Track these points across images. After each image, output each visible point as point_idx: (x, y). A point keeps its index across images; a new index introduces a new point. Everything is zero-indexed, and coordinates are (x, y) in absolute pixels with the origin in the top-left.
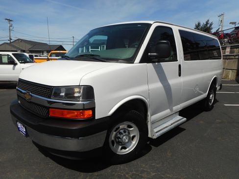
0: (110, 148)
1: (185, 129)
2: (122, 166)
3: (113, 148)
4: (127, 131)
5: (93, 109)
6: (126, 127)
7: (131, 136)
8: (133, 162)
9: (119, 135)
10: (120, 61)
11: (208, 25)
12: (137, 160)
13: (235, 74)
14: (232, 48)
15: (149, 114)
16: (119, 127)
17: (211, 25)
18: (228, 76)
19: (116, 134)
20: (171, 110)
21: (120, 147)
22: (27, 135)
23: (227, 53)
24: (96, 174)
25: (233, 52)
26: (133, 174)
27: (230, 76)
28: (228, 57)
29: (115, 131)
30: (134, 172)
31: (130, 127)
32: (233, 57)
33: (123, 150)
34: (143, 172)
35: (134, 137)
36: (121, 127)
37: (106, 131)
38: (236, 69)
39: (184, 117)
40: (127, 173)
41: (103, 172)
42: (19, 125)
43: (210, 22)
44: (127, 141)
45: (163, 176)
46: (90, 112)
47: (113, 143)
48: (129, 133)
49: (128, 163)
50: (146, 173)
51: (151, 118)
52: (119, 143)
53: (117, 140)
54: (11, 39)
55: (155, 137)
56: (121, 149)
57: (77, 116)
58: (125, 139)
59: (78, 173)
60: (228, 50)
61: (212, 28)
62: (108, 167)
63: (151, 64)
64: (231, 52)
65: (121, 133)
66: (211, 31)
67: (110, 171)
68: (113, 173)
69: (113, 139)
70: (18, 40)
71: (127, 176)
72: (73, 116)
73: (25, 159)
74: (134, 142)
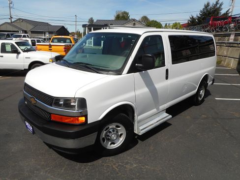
0: (101, 144)
1: (171, 124)
2: (111, 158)
3: (104, 144)
4: (115, 130)
5: (86, 116)
6: (114, 127)
7: (119, 134)
8: (120, 154)
9: (108, 134)
10: (110, 72)
11: (218, 6)
12: (124, 153)
13: (237, 63)
14: (236, 35)
15: (136, 114)
16: (109, 128)
17: (221, 5)
18: (230, 65)
19: (106, 133)
20: (158, 109)
21: (110, 143)
22: (34, 132)
23: (231, 41)
24: (89, 164)
25: (237, 40)
26: (119, 165)
27: (231, 65)
28: (231, 45)
29: (105, 130)
30: (120, 164)
31: (118, 127)
32: (236, 45)
33: (112, 145)
34: (127, 163)
35: (121, 135)
36: (110, 127)
37: (97, 132)
38: (238, 57)
39: (170, 114)
40: (115, 164)
41: (95, 163)
42: (27, 124)
43: (220, 2)
44: (115, 138)
45: (143, 167)
46: (83, 119)
47: (104, 140)
48: (117, 132)
49: (116, 156)
50: (129, 164)
51: (138, 118)
52: (109, 140)
53: (107, 137)
54: (11, 18)
55: (140, 134)
56: (111, 144)
57: (73, 121)
58: (114, 137)
59: (75, 163)
60: (232, 37)
61: (221, 9)
62: (99, 159)
63: (138, 74)
64: (235, 40)
65: (110, 132)
66: (221, 12)
67: (101, 162)
68: (103, 164)
69: (103, 137)
70: (19, 19)
71: (114, 167)
72: (70, 121)
73: (32, 150)
74: (121, 139)
